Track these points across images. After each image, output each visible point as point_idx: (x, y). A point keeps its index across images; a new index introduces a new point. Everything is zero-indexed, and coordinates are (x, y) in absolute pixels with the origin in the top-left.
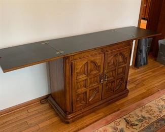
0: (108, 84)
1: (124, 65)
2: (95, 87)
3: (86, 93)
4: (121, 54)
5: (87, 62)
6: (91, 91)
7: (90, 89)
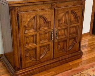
0: (61, 43)
3: (35, 49)
5: (36, 16)
6: (42, 49)
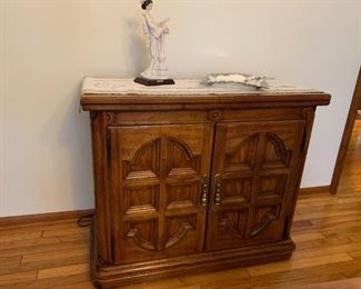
0: (230, 215)
1: (280, 172)
2: (183, 212)
3: (154, 221)
4: (271, 137)
5: (159, 139)
6: (174, 222)
7: (168, 214)
